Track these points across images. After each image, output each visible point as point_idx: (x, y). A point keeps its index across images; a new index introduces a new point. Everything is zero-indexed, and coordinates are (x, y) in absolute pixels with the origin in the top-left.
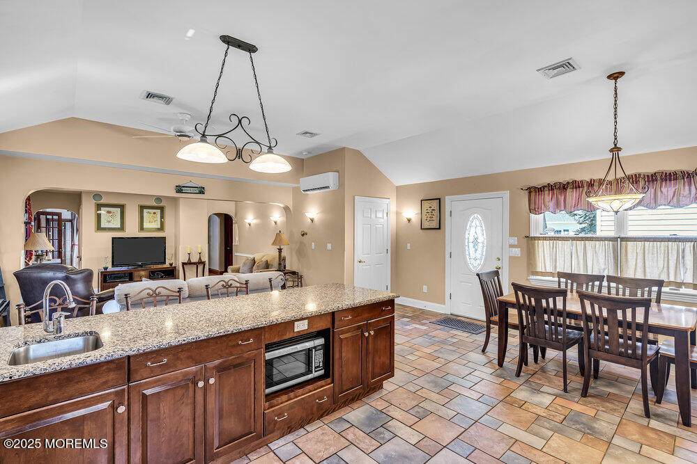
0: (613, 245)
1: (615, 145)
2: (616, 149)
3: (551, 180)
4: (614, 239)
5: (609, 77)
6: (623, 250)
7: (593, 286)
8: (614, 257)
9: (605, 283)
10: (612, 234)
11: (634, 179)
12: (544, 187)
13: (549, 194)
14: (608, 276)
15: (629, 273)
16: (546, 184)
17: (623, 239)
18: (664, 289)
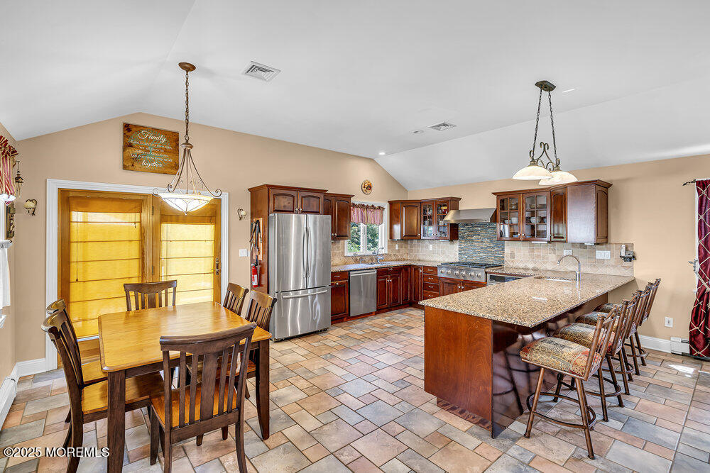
1: (187, 140)
2: (187, 145)
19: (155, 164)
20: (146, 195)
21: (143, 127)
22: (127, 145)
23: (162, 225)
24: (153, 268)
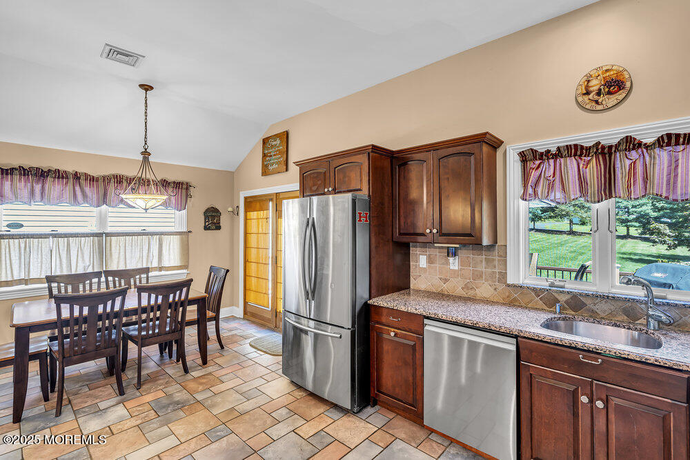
0: (99, 241)
1: (146, 149)
2: (146, 154)
3: (27, 163)
4: (99, 235)
5: (141, 86)
6: (108, 245)
7: (91, 285)
8: (99, 253)
9: (103, 279)
10: (95, 230)
11: (165, 184)
12: (12, 169)
13: (20, 180)
14: (105, 272)
15: (114, 267)
16: (17, 167)
17: (108, 235)
18: (150, 274)
19: (274, 166)
21: (270, 138)
22: (264, 155)
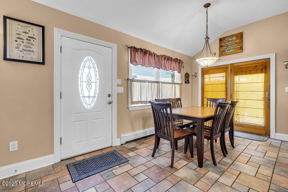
2: (207, 38)
19: (231, 50)
20: (228, 65)
21: (226, 37)
22: (221, 46)
23: (235, 76)
24: (231, 95)
